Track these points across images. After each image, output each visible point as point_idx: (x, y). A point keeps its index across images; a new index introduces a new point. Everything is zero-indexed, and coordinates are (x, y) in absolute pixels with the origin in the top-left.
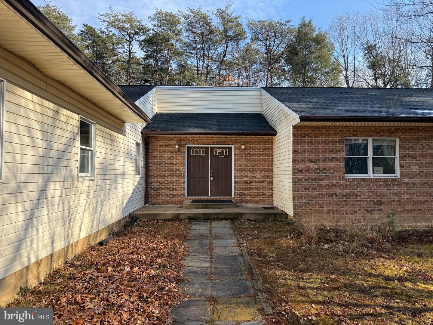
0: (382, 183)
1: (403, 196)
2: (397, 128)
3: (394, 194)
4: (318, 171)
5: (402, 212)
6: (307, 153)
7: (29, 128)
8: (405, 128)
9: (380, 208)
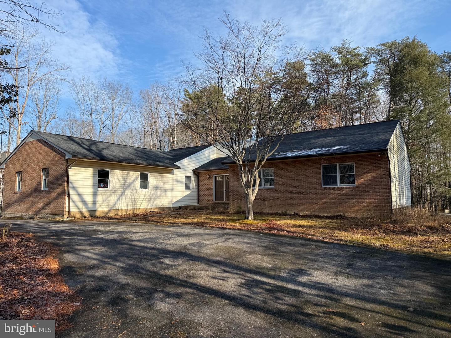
0: (265, 191)
1: (275, 197)
2: (272, 163)
3: (271, 196)
4: (238, 186)
5: (274, 205)
6: (234, 178)
7: (118, 178)
8: (276, 163)
9: (265, 203)
